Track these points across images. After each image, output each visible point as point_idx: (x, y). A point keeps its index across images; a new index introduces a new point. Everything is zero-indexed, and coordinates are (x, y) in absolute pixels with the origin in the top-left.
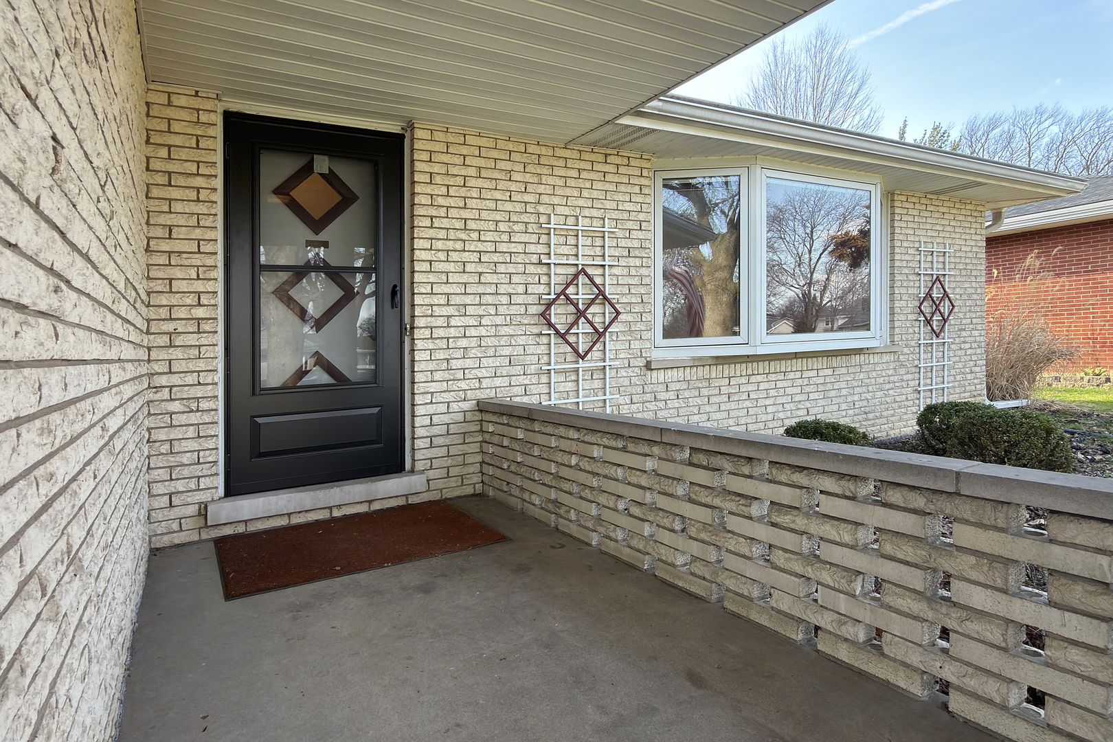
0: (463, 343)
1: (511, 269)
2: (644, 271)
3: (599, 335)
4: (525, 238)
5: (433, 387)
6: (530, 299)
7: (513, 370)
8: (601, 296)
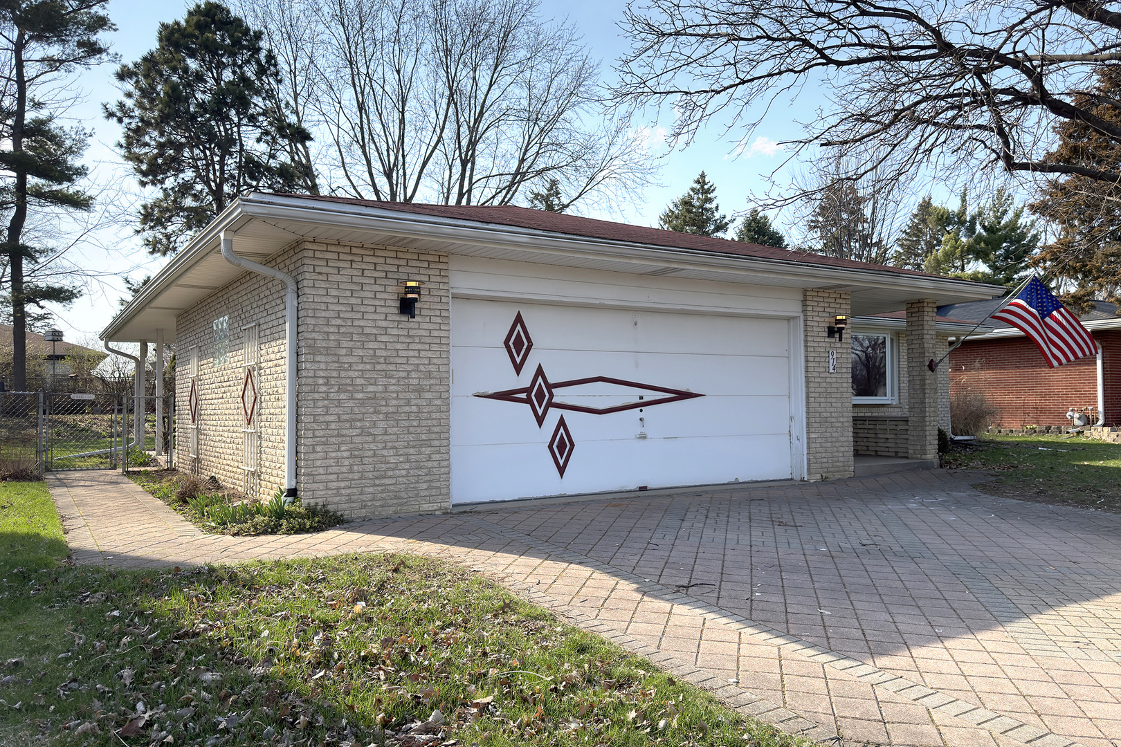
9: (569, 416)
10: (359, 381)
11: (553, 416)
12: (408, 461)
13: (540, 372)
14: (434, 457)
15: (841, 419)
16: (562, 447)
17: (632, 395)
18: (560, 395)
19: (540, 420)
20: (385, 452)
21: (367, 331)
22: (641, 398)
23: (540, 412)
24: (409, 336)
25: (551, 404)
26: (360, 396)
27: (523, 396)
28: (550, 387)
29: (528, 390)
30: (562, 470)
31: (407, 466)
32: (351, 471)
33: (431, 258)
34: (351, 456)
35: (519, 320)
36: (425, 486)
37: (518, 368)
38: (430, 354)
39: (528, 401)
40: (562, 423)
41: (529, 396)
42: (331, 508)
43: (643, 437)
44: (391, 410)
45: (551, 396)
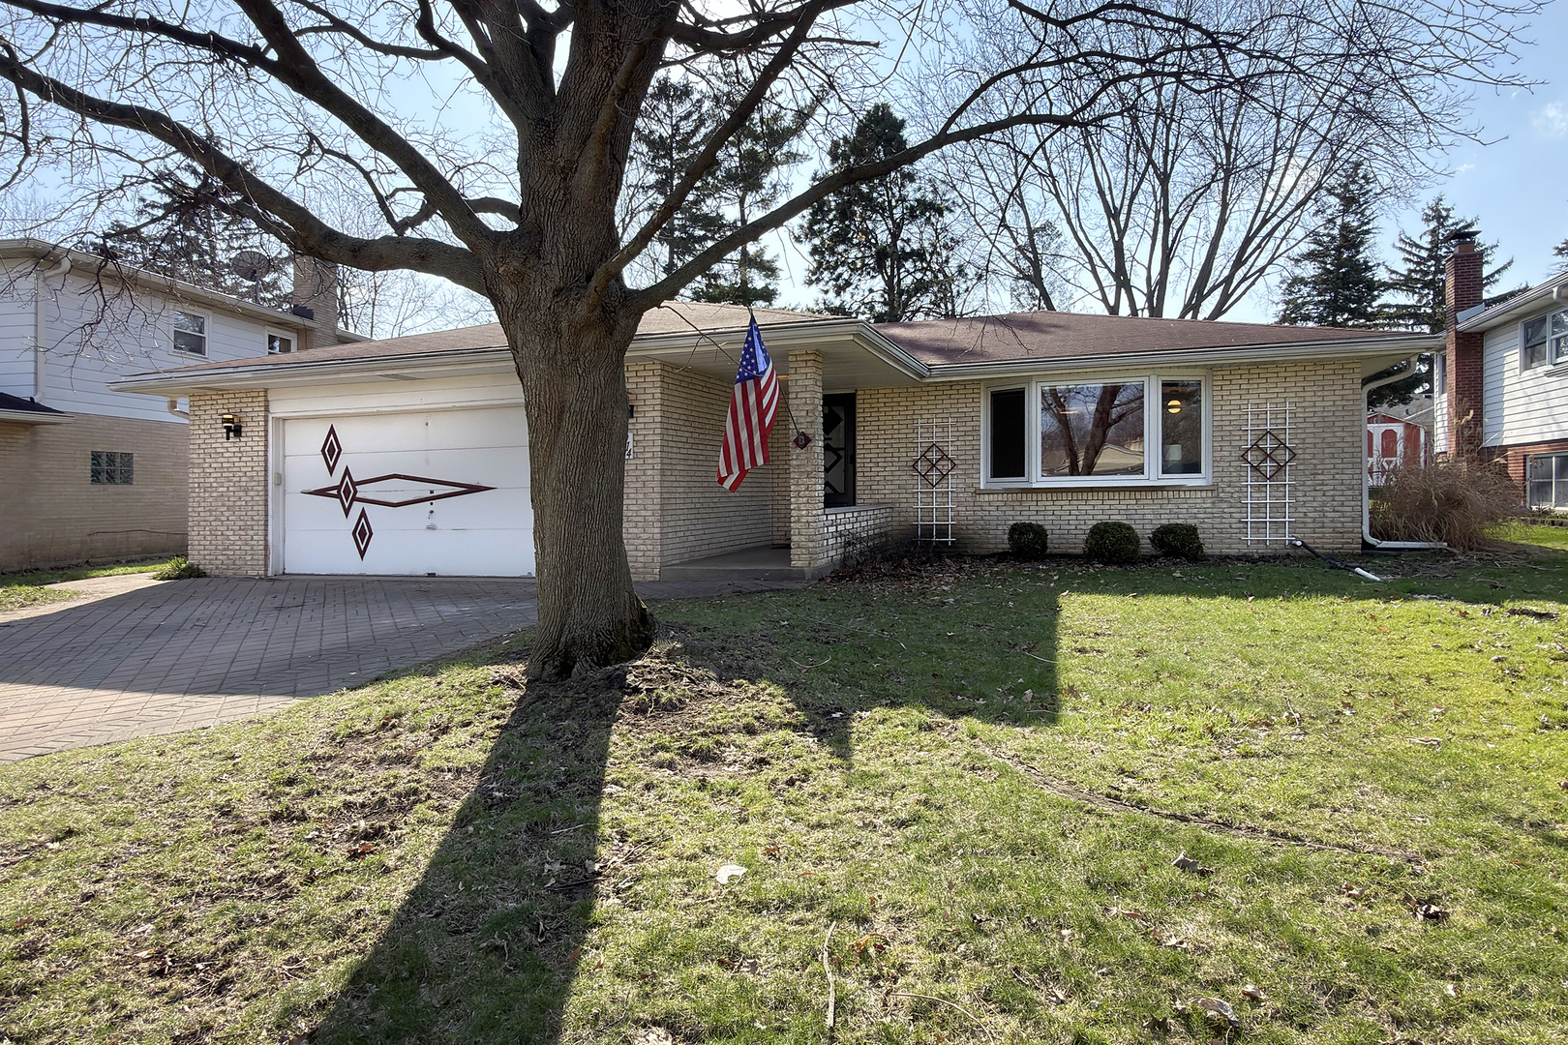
0: (878, 478)
1: (900, 445)
2: (974, 443)
3: (944, 476)
4: (907, 431)
5: (865, 497)
6: (908, 459)
7: (900, 491)
8: (944, 456)
9: (369, 508)
10: (215, 485)
11: (357, 507)
12: (240, 539)
13: (347, 472)
14: (255, 538)
15: (643, 513)
16: (363, 534)
17: (424, 490)
18: (363, 491)
19: (347, 512)
20: (228, 533)
21: (219, 450)
22: (432, 492)
23: (347, 505)
24: (240, 452)
25: (354, 499)
26: (214, 494)
27: (335, 492)
28: (355, 484)
29: (338, 488)
30: (362, 553)
31: (239, 543)
32: (211, 544)
33: (253, 394)
34: (211, 535)
35: (332, 431)
36: (249, 558)
37: (331, 470)
38: (252, 464)
39: (338, 496)
40: (363, 514)
41: (339, 492)
42: (201, 567)
43: (431, 528)
44: (231, 504)
45: (356, 492)
